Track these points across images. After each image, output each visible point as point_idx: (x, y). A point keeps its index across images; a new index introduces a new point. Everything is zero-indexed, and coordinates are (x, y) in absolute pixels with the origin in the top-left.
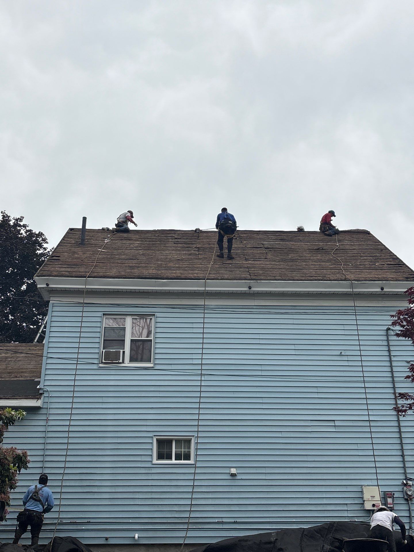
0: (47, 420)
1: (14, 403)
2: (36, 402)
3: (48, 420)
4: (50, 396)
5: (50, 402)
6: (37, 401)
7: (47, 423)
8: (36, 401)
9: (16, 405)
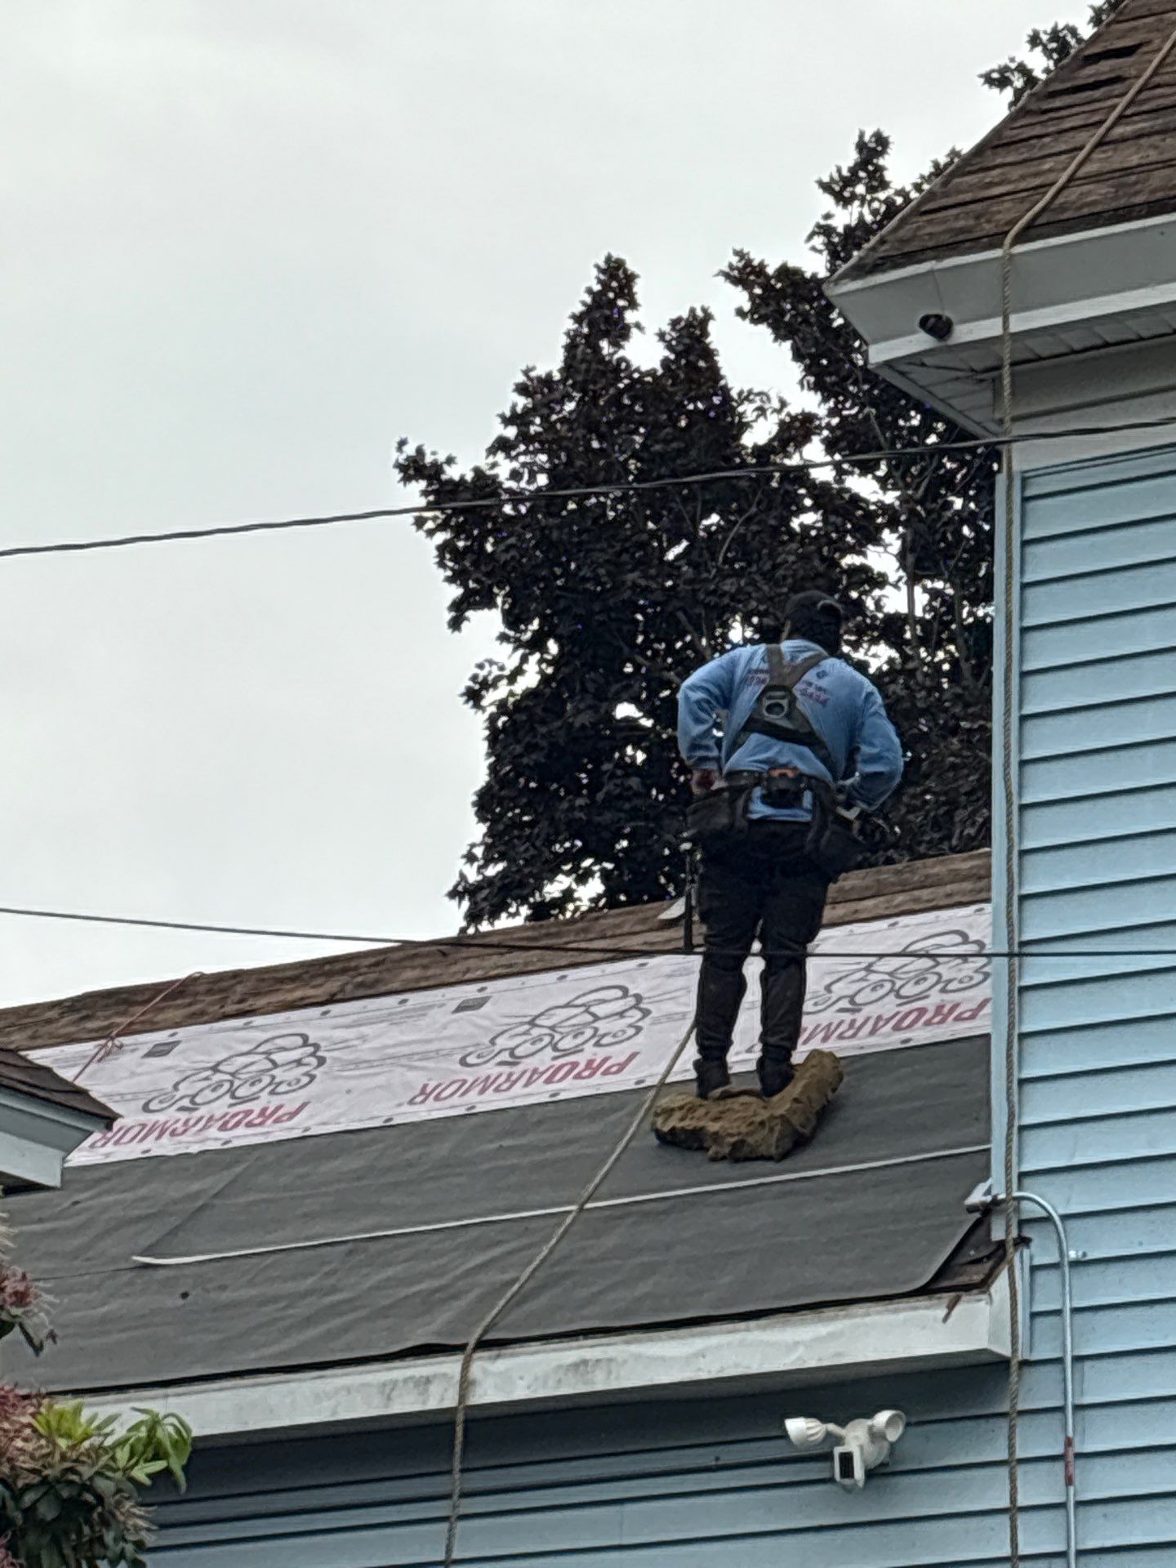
0: (1067, 1459)
1: (797, 1343)
2: (945, 1319)
3: (1079, 1456)
4: (1073, 1255)
5: (1075, 1311)
6: (951, 1307)
7: (1069, 1481)
8: (944, 1312)
9: (813, 1364)
